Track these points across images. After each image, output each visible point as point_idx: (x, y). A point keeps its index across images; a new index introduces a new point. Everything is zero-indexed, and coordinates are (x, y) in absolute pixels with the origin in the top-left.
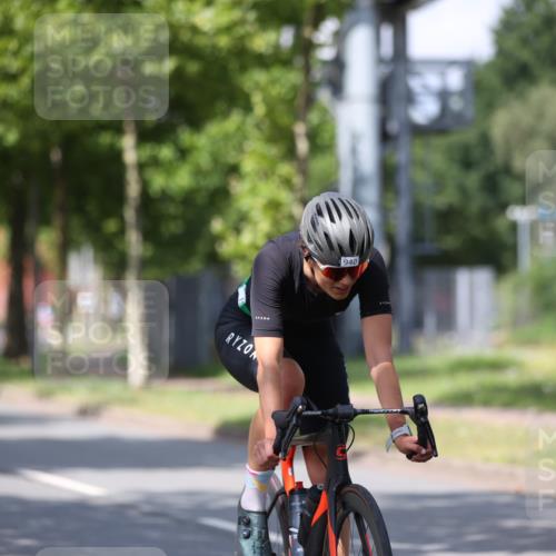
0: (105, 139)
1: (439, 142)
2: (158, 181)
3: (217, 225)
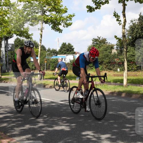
1: (11, 52)
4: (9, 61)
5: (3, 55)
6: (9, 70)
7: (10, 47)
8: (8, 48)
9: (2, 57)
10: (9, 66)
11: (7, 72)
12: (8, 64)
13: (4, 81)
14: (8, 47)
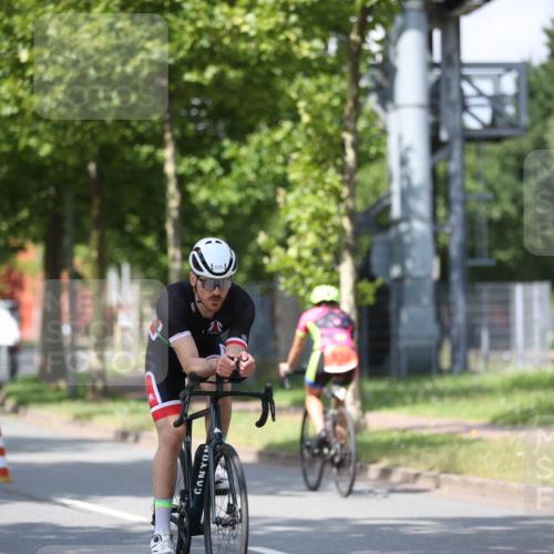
0: (145, 150)
2: (202, 195)
3: (262, 238)
4: (470, 251)
5: (407, 194)
6: (473, 341)
7: (480, 94)
8: (465, 108)
9: (396, 212)
10: (468, 303)
11: (450, 371)
12: (455, 276)
13: (385, 463)
14: (462, 97)
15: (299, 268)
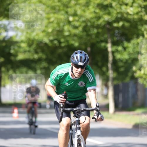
0: (103, 44)
2: (118, 56)
3: (134, 68)
15: (144, 76)
